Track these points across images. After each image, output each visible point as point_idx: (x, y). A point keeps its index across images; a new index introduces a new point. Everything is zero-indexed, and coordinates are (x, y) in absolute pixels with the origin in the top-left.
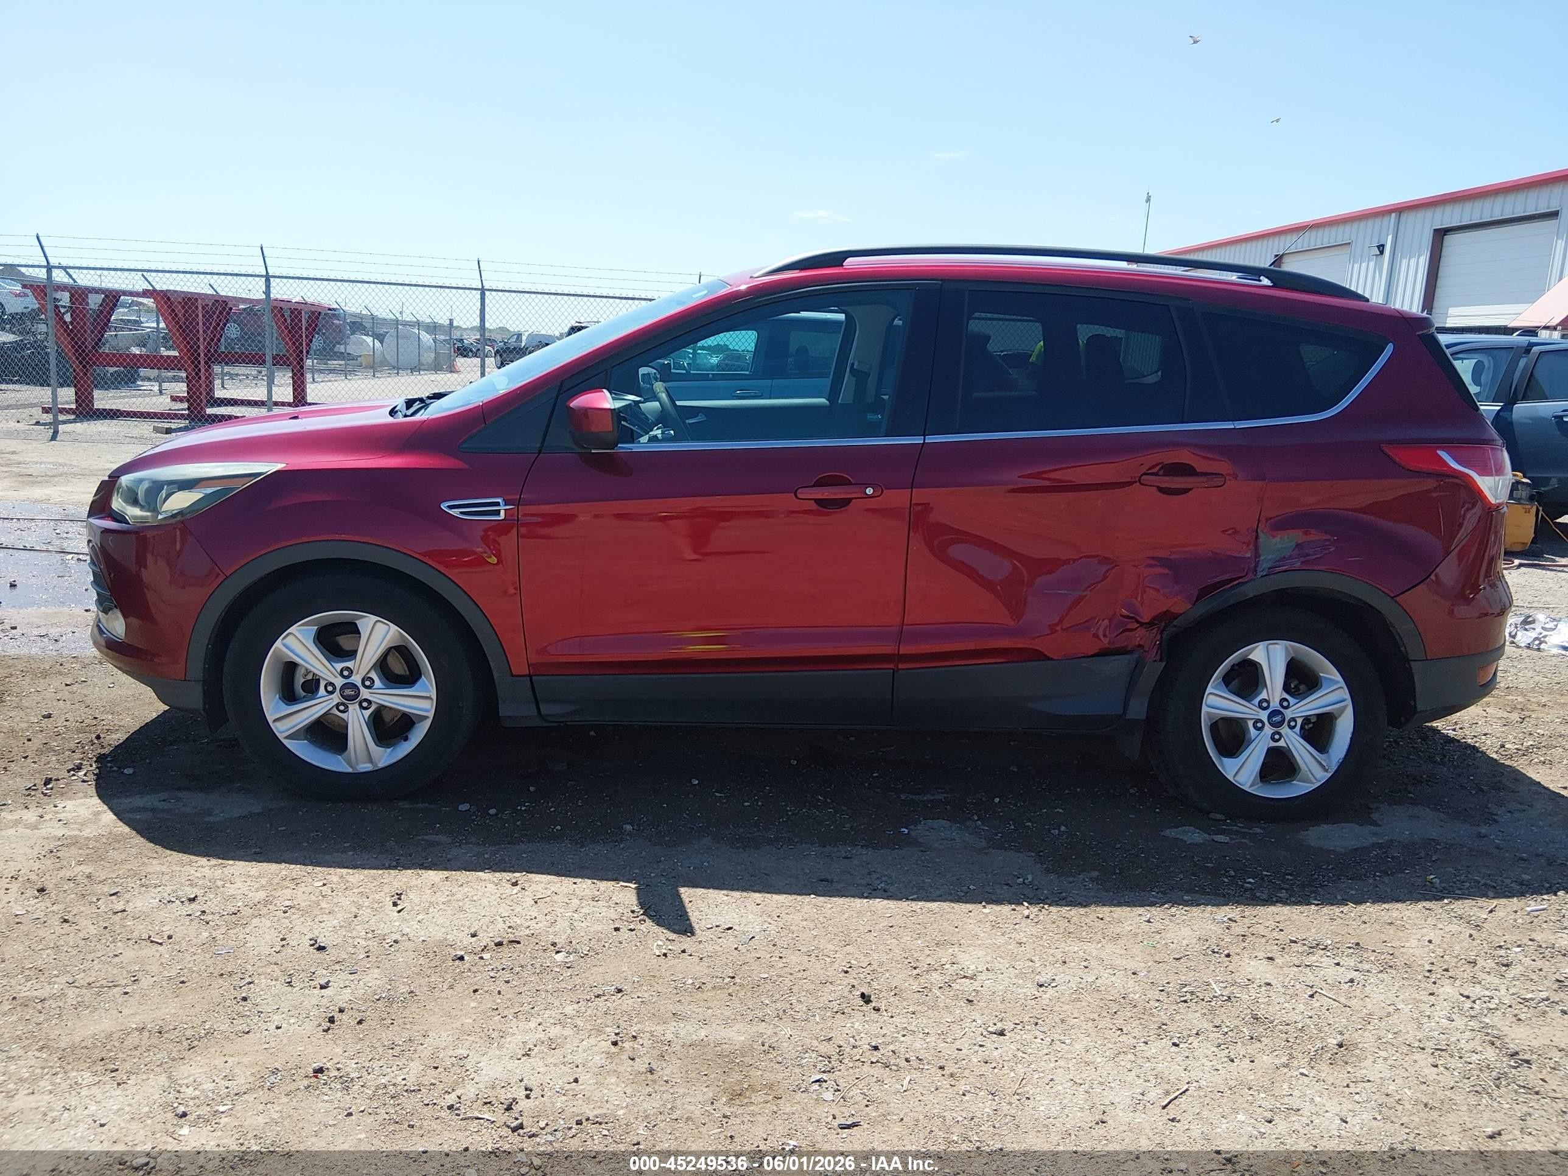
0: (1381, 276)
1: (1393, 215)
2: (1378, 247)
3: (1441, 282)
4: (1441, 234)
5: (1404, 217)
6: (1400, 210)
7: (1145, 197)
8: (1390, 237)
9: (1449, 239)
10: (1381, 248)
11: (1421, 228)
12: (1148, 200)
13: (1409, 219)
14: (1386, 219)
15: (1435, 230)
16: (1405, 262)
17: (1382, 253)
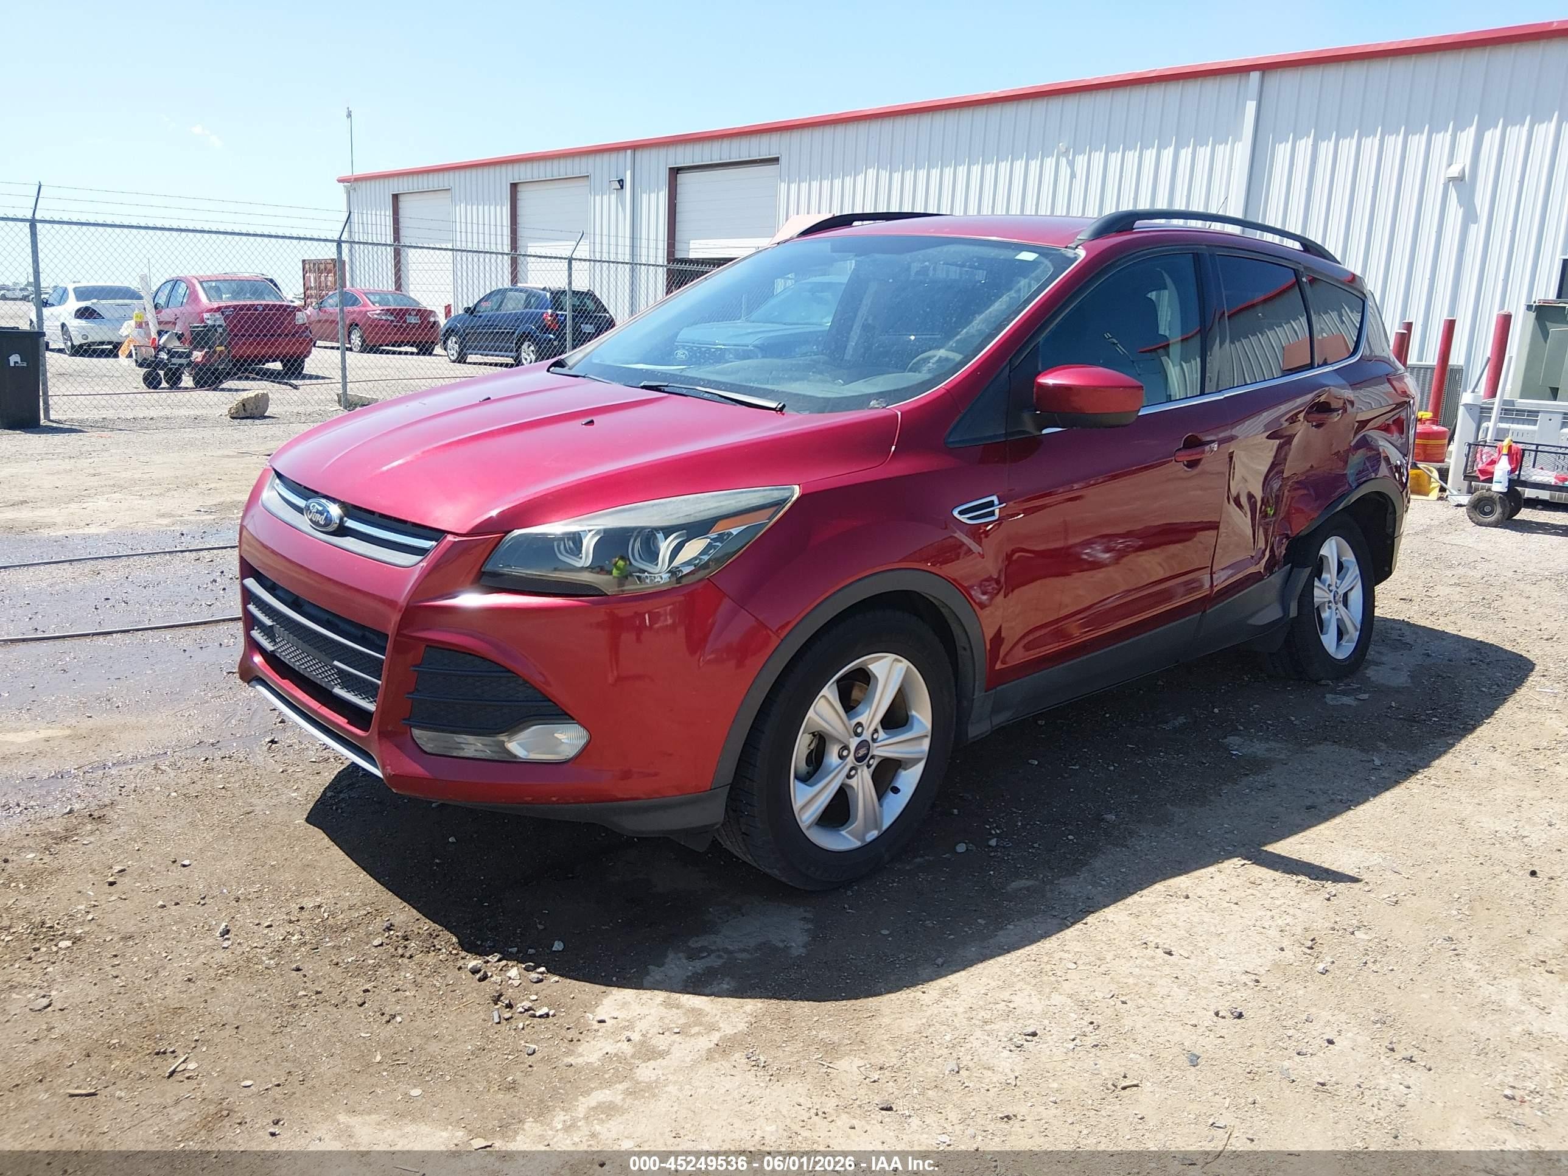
0: (624, 209)
1: (629, 152)
2: (619, 181)
3: (679, 217)
4: (675, 172)
5: (638, 154)
6: (635, 147)
7: (345, 114)
8: (628, 173)
9: (682, 178)
10: (621, 182)
11: (658, 164)
12: (349, 115)
13: (643, 156)
14: (621, 155)
15: (670, 169)
16: (645, 197)
17: (622, 187)
